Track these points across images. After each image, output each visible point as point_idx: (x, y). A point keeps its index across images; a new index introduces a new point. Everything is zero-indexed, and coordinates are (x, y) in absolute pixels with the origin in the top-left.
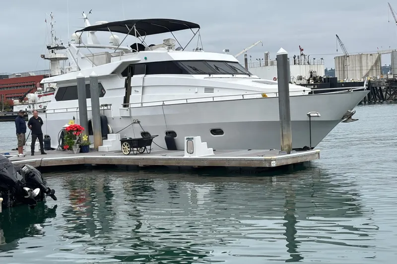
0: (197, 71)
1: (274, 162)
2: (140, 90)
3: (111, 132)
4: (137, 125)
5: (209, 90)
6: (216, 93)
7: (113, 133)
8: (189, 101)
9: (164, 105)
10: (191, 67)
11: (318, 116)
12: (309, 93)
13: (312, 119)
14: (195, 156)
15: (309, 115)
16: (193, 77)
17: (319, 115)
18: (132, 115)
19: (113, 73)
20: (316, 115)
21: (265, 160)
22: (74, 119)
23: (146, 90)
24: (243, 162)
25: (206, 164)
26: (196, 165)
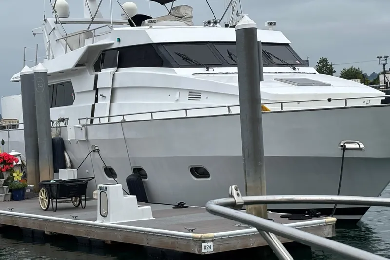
0: (188, 62)
1: (211, 244)
2: (108, 94)
5: (195, 95)
6: (204, 101)
8: (155, 116)
9: (124, 121)
10: (179, 55)
11: (360, 149)
13: (348, 154)
14: (109, 221)
15: (344, 148)
16: (175, 72)
17: (362, 146)
18: (90, 138)
19: (77, 65)
20: (357, 146)
22: (3, 143)
23: (119, 94)
24: (166, 240)
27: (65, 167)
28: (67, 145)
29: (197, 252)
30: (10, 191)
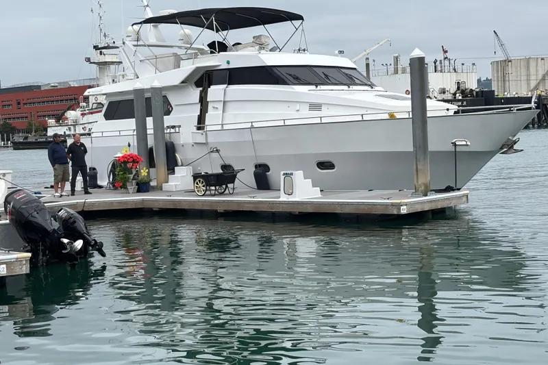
0: (299, 81)
1: (405, 207)
2: (220, 106)
3: (180, 164)
4: (215, 155)
5: (315, 107)
6: (325, 111)
7: (182, 165)
8: (287, 123)
9: (252, 127)
10: (290, 75)
11: (467, 145)
12: (455, 113)
13: (458, 149)
14: (295, 197)
15: (455, 144)
16: (293, 88)
17: (469, 143)
18: (209, 141)
19: (183, 82)
20: (464, 143)
21: (392, 205)
22: (129, 145)
23: (229, 105)
24: (363, 207)
25: (310, 210)
26: (297, 210)
27: (177, 165)
28: (177, 148)
29: (396, 213)
30: (137, 184)
